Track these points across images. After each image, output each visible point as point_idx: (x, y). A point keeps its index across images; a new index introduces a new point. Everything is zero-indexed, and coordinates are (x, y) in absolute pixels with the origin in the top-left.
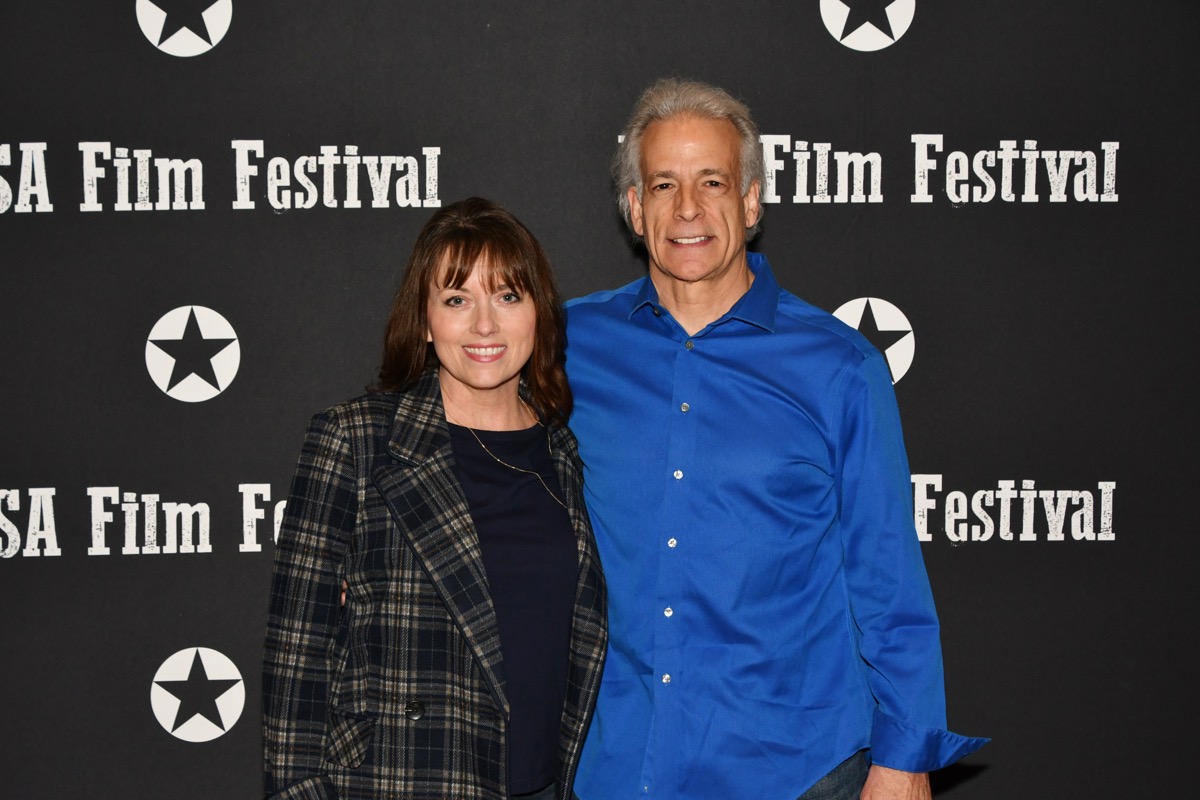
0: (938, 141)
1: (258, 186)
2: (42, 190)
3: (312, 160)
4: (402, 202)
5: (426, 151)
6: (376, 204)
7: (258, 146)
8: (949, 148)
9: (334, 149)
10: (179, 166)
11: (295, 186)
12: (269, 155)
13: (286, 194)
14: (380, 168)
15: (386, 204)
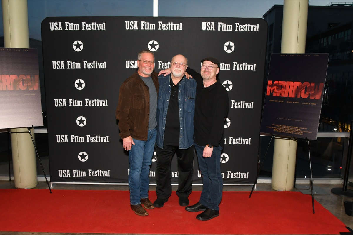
0: (161, 62)
1: (86, 66)
2: (63, 66)
3: (92, 63)
4: (102, 68)
5: (105, 62)
6: (99, 68)
7: (86, 61)
8: (162, 62)
9: (94, 62)
10: (78, 64)
11: (90, 66)
12: (88, 62)
13: (89, 67)
14: (100, 64)
15: (100, 68)
